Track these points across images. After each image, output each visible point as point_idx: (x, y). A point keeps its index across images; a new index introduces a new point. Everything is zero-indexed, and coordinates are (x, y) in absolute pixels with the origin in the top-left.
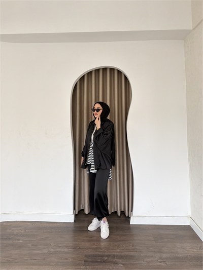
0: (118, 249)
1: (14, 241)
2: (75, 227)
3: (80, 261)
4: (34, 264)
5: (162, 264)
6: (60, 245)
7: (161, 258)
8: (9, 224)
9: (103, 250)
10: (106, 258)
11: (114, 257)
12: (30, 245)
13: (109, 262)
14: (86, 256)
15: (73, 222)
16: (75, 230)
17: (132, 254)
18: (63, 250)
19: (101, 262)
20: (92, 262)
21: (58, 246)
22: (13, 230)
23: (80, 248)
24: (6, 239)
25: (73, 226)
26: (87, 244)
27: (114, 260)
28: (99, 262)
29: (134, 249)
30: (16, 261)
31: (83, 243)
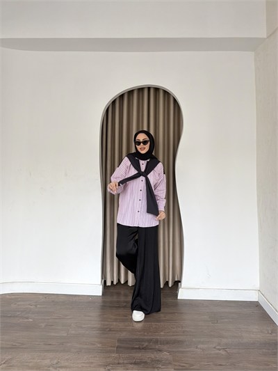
0: (162, 331)
1: (21, 320)
2: (104, 302)
3: (111, 347)
4: (48, 351)
5: (222, 352)
6: (84, 326)
7: (219, 344)
8: (13, 297)
9: (142, 333)
10: (146, 344)
11: (157, 342)
12: (43, 325)
13: (151, 349)
14: (119, 341)
15: (101, 294)
16: (103, 306)
17: (181, 338)
18: (87, 332)
19: (139, 348)
20: (128, 348)
21: (81, 327)
22: (19, 305)
23: (110, 330)
24: (11, 317)
25: (100, 300)
26: (121, 325)
27: (157, 347)
28: (136, 348)
29: (184, 332)
30: (24, 346)
31: (115, 323)
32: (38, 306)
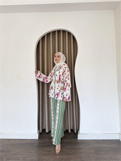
25: (37, 142)
31: (44, 157)
32: (4, 147)
